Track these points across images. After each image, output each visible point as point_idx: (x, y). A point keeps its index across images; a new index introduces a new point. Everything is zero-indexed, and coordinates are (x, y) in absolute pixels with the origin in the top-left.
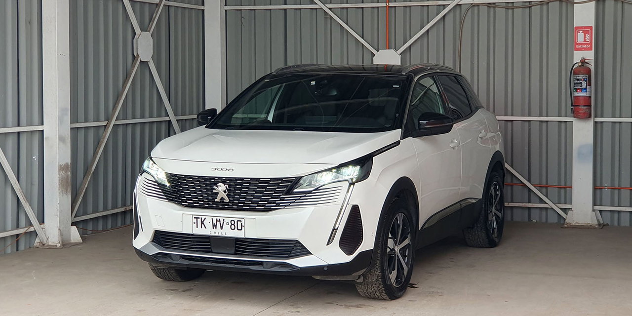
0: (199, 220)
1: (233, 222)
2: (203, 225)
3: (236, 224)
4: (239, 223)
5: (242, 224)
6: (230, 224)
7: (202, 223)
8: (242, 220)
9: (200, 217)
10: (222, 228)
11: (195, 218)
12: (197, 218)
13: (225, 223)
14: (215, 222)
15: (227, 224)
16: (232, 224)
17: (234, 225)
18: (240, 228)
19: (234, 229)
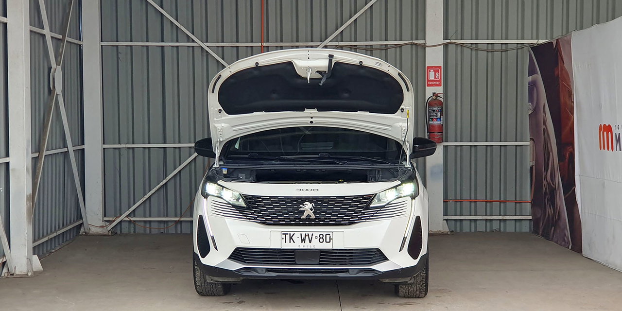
0: (288, 236)
1: (321, 236)
2: (291, 240)
3: (324, 238)
4: (328, 236)
5: (330, 237)
6: (319, 238)
7: (291, 238)
8: (331, 234)
9: (289, 233)
10: (310, 242)
11: (283, 234)
12: (285, 234)
13: (314, 237)
14: (303, 236)
15: (316, 237)
16: (320, 238)
17: (322, 238)
18: (328, 240)
19: (323, 242)
